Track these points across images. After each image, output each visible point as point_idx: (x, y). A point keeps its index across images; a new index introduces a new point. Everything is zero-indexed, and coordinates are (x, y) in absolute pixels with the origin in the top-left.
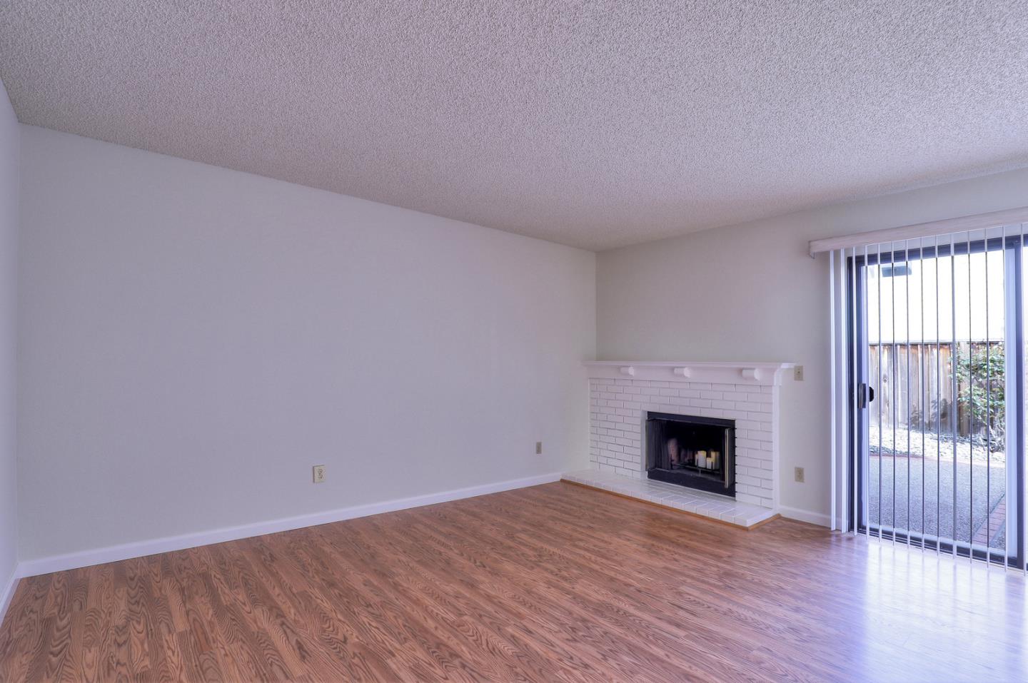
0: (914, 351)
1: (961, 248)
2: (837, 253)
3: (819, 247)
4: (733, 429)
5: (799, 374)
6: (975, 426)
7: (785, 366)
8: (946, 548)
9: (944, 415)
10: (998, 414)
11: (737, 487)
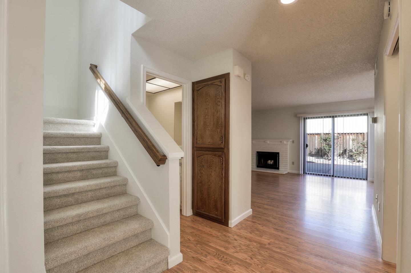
0: (311, 136)
1: (325, 117)
2: (302, 117)
3: (299, 115)
4: (279, 154)
5: (293, 142)
6: (325, 154)
7: (291, 140)
8: (321, 175)
9: (318, 152)
10: (330, 151)
11: (280, 167)
